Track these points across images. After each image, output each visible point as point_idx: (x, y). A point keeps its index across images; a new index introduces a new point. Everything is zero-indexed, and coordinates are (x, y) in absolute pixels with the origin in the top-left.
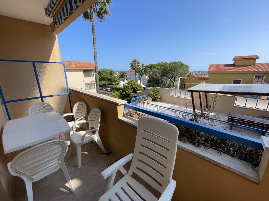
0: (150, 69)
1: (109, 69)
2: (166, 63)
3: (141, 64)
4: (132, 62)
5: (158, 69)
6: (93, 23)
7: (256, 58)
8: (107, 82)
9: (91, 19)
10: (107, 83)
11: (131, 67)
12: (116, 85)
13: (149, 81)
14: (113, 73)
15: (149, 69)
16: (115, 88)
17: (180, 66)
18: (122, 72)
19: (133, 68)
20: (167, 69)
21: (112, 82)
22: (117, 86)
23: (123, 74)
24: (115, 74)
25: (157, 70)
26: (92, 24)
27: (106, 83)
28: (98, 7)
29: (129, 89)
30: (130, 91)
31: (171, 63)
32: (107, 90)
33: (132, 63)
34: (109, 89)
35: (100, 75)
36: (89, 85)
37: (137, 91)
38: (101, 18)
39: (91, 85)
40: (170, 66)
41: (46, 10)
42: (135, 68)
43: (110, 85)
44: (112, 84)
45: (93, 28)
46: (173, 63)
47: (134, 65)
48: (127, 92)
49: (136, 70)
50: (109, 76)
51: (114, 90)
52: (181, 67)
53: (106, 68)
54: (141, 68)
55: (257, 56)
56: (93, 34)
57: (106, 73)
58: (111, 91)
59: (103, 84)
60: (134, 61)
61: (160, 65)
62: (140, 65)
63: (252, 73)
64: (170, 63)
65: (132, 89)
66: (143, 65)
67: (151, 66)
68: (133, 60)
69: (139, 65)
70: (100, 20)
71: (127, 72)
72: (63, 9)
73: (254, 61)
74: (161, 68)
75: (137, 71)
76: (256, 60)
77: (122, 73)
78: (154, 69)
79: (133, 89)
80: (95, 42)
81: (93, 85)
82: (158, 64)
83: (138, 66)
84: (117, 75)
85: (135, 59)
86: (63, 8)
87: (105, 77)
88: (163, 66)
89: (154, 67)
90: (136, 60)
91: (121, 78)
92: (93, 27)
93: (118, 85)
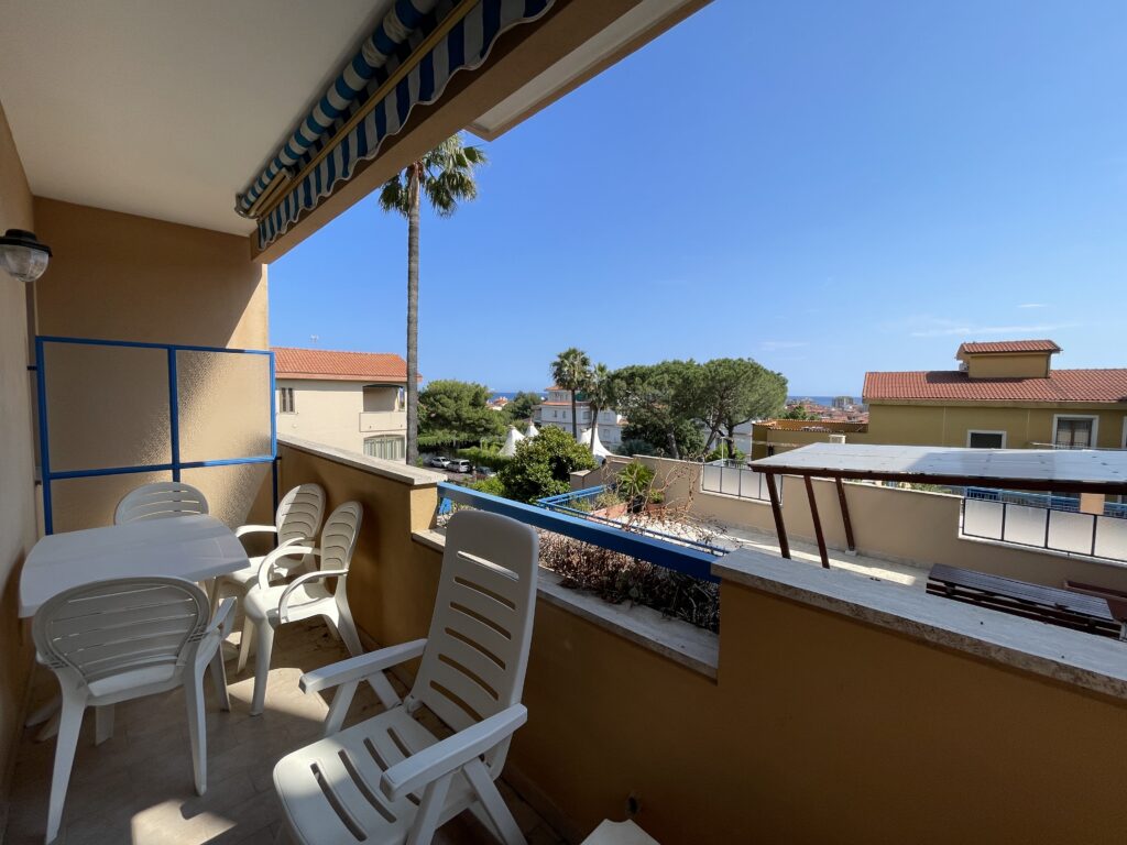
0: (629, 384)
1: (469, 383)
2: (692, 366)
3: (597, 366)
4: (560, 356)
5: (658, 386)
6: (414, 220)
7: (1050, 352)
8: (457, 436)
9: (407, 206)
10: (458, 439)
11: (555, 375)
12: (493, 448)
13: (628, 434)
14: (482, 400)
15: (624, 384)
16: (489, 459)
17: (748, 377)
18: (521, 395)
19: (562, 380)
20: (695, 386)
21: (476, 433)
22: (497, 451)
23: (527, 402)
24: (496, 403)
25: (657, 392)
26: (410, 223)
27: (455, 439)
28: (436, 172)
29: (539, 462)
30: (540, 472)
31: (712, 362)
32: (455, 467)
33: (558, 360)
34: (463, 464)
35: (433, 405)
36: (381, 442)
37: (574, 470)
38: (445, 205)
39: (389, 445)
40: (707, 377)
41: (240, 197)
42: (572, 380)
43: (468, 445)
44: (477, 444)
45: (410, 238)
46: (720, 365)
47: (566, 369)
48: (528, 475)
49: (576, 389)
50: (467, 412)
51: (484, 469)
52: (753, 380)
53: (457, 380)
54: (596, 380)
55: (1050, 342)
56: (410, 255)
57: (456, 399)
58: (469, 471)
59: (439, 442)
60: (566, 356)
61: (667, 371)
62: (593, 370)
63: (1042, 409)
64: (707, 366)
65: (550, 464)
66: (602, 369)
67: (632, 376)
68: (564, 350)
69: (587, 368)
70: (442, 210)
71: (544, 395)
72: (287, 199)
73: (1041, 361)
74: (670, 383)
75: (577, 392)
76: (1049, 357)
77: (521, 401)
78: (645, 384)
79: (554, 465)
80: (414, 283)
81: (398, 444)
82: (659, 367)
83: (585, 373)
84: (499, 409)
85: (572, 348)
86: (288, 197)
87: (449, 412)
88: (679, 374)
89: (643, 377)
90: (574, 351)
91: (516, 418)
92: (414, 235)
93: (501, 447)
